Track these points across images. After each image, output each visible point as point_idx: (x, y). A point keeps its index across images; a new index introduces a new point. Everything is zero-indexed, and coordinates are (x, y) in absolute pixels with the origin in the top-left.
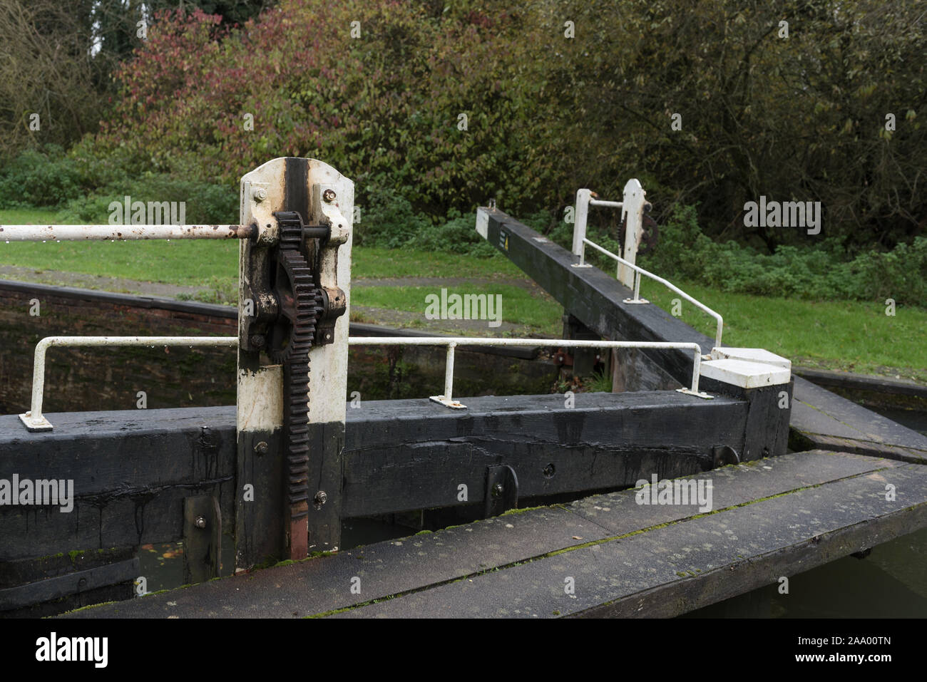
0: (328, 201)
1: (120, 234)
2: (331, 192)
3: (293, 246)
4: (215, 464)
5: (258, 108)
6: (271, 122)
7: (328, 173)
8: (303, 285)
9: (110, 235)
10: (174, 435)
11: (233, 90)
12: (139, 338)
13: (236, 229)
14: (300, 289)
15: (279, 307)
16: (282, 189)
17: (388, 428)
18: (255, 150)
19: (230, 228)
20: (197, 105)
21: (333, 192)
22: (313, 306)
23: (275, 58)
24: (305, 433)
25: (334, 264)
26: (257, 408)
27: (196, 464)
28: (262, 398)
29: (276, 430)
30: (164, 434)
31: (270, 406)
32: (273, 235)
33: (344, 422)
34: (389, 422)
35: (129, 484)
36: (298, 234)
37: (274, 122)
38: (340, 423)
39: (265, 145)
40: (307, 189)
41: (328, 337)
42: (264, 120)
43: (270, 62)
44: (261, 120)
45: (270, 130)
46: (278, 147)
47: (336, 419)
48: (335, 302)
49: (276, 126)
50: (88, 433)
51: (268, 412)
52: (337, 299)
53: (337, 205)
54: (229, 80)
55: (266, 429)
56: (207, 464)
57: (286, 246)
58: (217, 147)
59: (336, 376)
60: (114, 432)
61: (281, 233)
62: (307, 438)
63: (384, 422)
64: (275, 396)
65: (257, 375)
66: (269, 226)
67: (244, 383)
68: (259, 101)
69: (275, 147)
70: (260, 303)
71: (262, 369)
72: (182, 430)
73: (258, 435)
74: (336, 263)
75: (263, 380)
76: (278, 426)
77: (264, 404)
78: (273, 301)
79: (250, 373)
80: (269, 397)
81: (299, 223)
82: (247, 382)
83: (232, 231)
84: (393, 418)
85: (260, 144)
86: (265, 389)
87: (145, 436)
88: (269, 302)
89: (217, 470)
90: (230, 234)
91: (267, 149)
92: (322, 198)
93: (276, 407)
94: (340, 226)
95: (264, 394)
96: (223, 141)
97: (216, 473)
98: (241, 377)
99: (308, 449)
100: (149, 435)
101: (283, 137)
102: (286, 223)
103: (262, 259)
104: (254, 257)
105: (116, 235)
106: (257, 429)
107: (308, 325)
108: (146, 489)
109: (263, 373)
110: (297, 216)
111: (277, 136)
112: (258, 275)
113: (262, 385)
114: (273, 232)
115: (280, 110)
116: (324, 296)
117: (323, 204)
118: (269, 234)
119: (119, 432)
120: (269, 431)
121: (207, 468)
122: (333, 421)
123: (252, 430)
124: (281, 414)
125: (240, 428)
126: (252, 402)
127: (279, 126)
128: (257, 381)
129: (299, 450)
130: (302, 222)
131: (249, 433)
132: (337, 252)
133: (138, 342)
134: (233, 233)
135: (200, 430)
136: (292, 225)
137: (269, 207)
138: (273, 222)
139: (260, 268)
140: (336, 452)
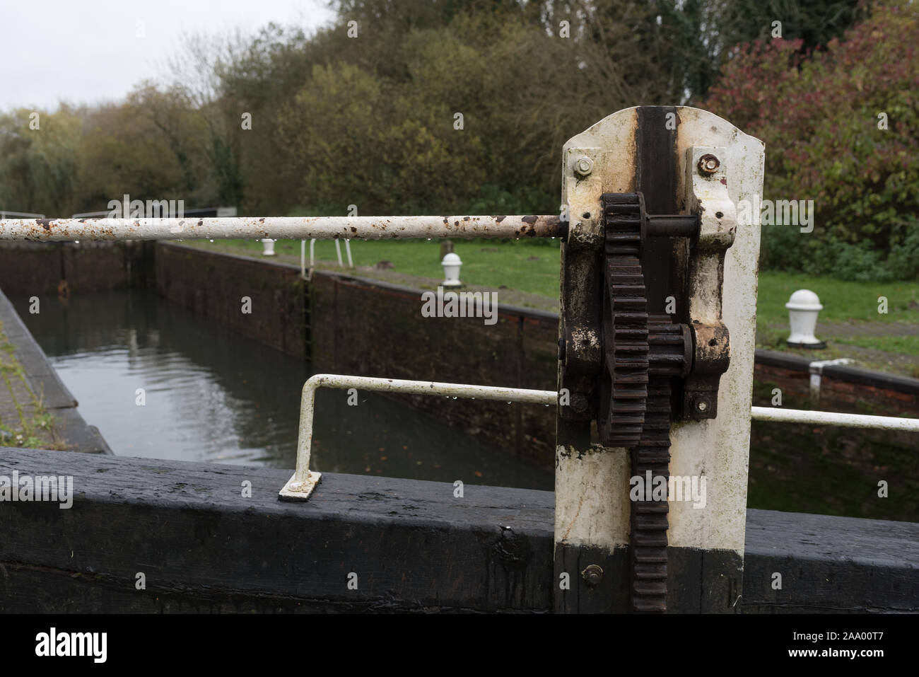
0: (706, 175)
1: (354, 230)
2: (709, 158)
3: (629, 249)
4: (520, 586)
5: (834, 131)
6: (847, 145)
7: (714, 129)
8: (627, 315)
9: (341, 231)
10: (459, 532)
11: (807, 115)
12: (435, 384)
13: (532, 222)
14: (621, 322)
15: (602, 351)
16: (631, 158)
17: (831, 576)
18: (828, 177)
19: (523, 220)
20: (767, 135)
21: (713, 158)
22: (645, 353)
23: (859, 76)
24: (663, 563)
25: (716, 283)
26: (586, 510)
27: (492, 581)
28: (595, 495)
29: (617, 549)
30: (445, 530)
31: (607, 509)
32: (593, 230)
33: (741, 553)
34: (833, 564)
35: (394, 594)
36: (635, 228)
37: (851, 145)
38: (733, 554)
39: (839, 172)
40: (675, 158)
41: (702, 406)
42: (840, 145)
43: (851, 80)
44: (836, 144)
45: (845, 154)
46: (854, 173)
47: (727, 546)
48: (708, 348)
49: (854, 150)
50: (343, 512)
51: (605, 518)
52: (713, 343)
53: (724, 181)
54: (804, 105)
55: (601, 544)
56: (508, 585)
57: (615, 249)
58: (786, 177)
59: (727, 474)
60: (375, 516)
61: (607, 227)
62: (664, 571)
63: (823, 563)
64: (616, 495)
65: (586, 457)
66: (587, 216)
67: (564, 468)
68: (835, 124)
69: (850, 173)
70: (572, 343)
71: (595, 448)
72: (472, 527)
73: (586, 553)
74: (721, 281)
75: (596, 466)
76: (622, 543)
77: (597, 504)
78: (594, 341)
79: (575, 454)
80: (607, 495)
81: (638, 210)
82: (569, 467)
83: (525, 224)
84: (843, 558)
85: (833, 171)
86: (599, 481)
87: (417, 528)
88: (586, 342)
89: (523, 595)
90: (523, 229)
91: (840, 176)
92: (695, 169)
93: (618, 512)
94: (719, 215)
95: (598, 489)
96: (793, 172)
97: (522, 600)
98: (560, 458)
99: (664, 591)
100: (424, 528)
101: (861, 161)
102: (615, 210)
103: (586, 273)
104: (572, 268)
105: (349, 231)
106: (586, 543)
107: (637, 386)
108: (417, 607)
109: (595, 456)
110: (637, 199)
111: (854, 160)
112: (578, 296)
113: (595, 474)
114: (594, 225)
115: (859, 131)
116: (686, 337)
117: (696, 179)
118: (587, 228)
119: (382, 516)
120: (606, 550)
121: (507, 590)
122: (720, 547)
123: (578, 544)
124: (627, 525)
125: (558, 538)
126: (577, 499)
127: (858, 149)
128: (586, 467)
129: (649, 591)
130: (643, 209)
131: (573, 547)
132: (722, 262)
133: (432, 390)
134: (528, 227)
135: (498, 530)
136: (627, 212)
137: (599, 187)
138: (595, 210)
139: (581, 286)
140: (725, 601)
